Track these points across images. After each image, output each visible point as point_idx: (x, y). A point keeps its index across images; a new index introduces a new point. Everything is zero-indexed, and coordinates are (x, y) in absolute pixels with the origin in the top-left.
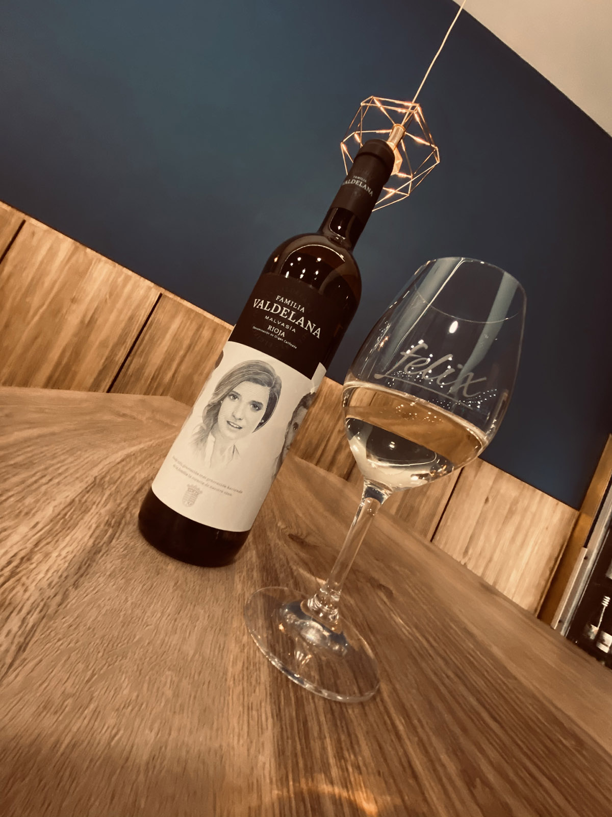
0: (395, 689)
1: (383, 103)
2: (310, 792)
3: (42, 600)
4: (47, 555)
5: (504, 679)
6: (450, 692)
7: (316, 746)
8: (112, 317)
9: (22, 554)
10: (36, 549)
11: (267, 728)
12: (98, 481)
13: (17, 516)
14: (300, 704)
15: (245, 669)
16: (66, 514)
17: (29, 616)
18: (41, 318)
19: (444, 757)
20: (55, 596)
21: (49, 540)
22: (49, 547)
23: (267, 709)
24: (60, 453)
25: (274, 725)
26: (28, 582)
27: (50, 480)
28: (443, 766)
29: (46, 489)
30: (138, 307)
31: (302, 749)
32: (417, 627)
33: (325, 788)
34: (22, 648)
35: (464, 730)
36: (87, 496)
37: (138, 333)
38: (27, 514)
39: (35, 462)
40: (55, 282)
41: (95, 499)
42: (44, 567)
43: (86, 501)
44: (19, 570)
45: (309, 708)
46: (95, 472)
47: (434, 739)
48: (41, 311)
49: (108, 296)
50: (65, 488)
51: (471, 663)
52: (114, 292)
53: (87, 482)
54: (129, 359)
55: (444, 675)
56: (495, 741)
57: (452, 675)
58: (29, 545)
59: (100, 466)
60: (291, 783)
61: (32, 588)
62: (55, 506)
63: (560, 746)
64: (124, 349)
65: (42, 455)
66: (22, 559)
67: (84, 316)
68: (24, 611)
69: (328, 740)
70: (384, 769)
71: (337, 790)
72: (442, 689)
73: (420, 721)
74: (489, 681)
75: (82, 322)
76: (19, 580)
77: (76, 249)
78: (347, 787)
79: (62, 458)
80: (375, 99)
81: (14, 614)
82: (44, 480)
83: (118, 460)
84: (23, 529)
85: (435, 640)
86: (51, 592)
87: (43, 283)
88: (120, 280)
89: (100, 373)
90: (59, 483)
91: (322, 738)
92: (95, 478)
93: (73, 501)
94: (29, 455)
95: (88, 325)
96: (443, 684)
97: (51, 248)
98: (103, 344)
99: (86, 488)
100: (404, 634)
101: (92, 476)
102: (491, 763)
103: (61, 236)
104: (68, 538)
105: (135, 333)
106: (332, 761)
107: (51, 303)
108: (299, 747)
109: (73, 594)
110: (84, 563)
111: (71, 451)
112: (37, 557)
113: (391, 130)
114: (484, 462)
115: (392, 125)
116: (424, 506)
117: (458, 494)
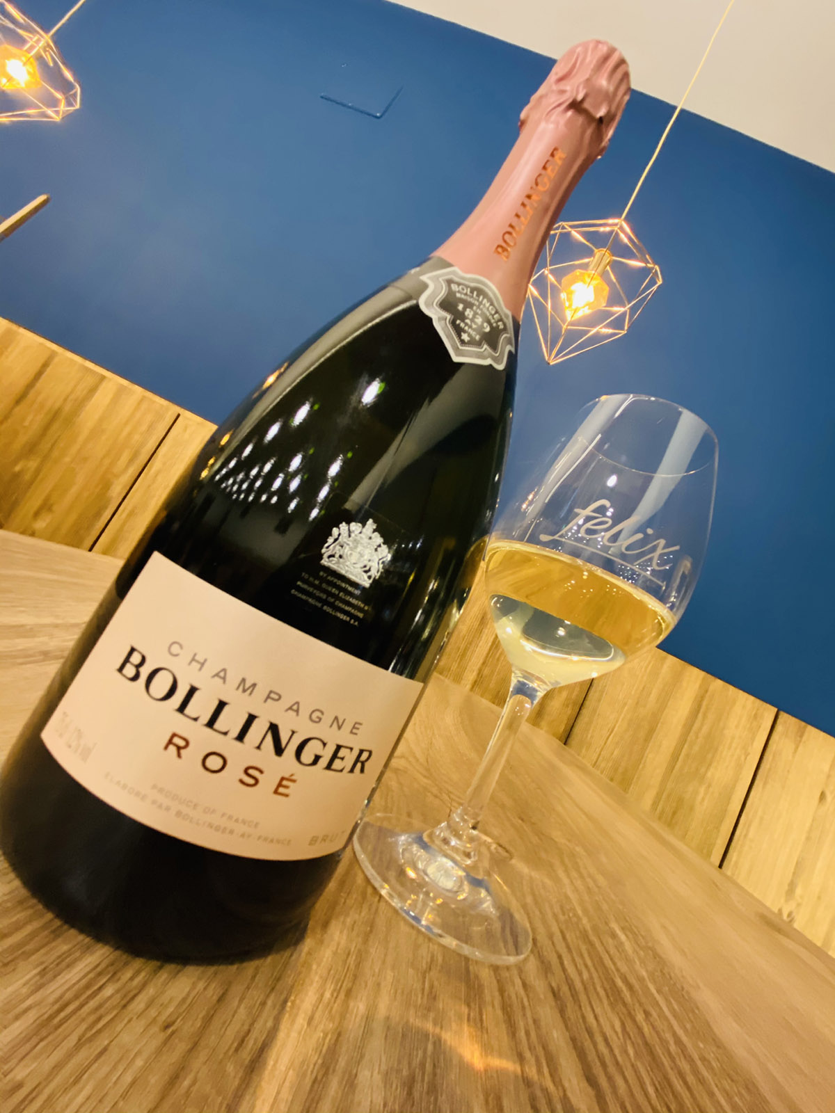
113: (592, 258)
114: (810, 728)
115: (593, 251)
116: (703, 799)
117: (765, 784)
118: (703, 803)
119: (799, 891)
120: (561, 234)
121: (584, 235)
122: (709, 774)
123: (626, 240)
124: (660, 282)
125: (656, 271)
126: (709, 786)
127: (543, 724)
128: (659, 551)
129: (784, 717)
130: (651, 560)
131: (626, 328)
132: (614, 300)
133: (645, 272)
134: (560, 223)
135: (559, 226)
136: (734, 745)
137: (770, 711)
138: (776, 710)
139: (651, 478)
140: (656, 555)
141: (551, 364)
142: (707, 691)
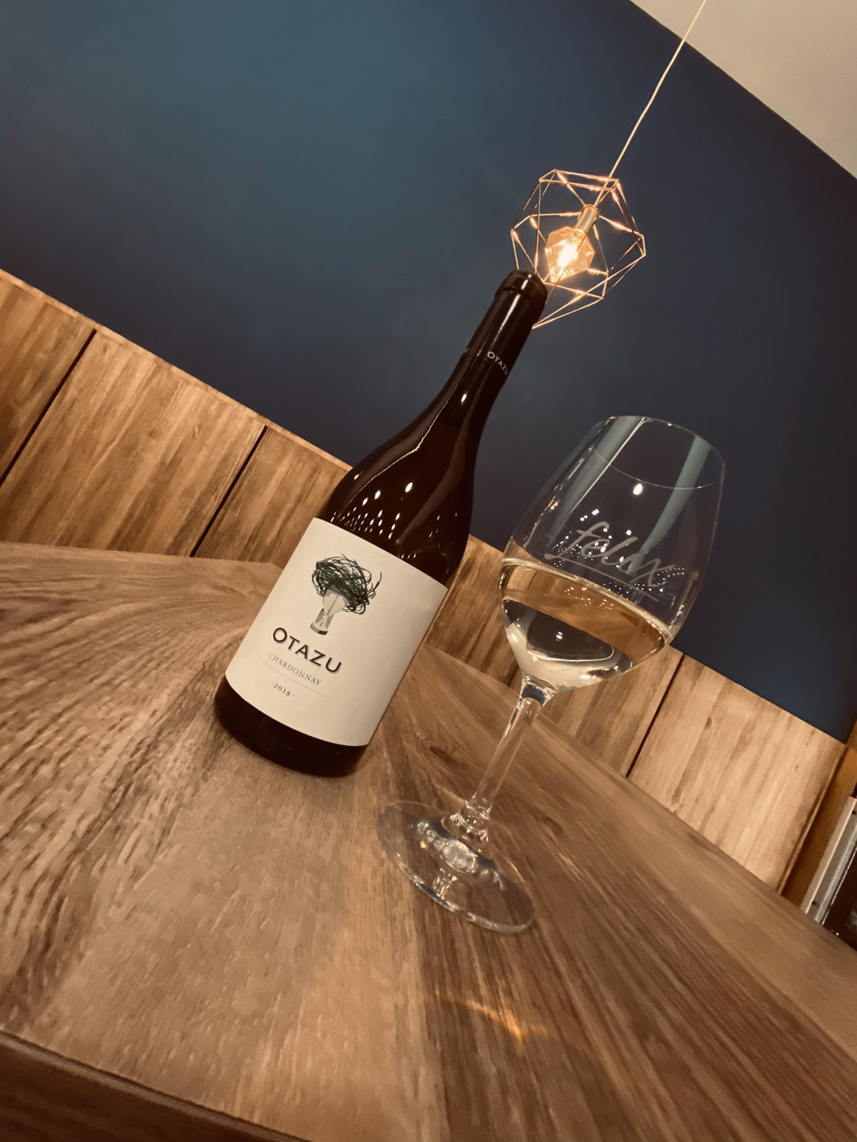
0: (557, 931)
1: (570, 178)
2: (457, 1004)
3: (176, 789)
4: (171, 745)
5: (703, 945)
6: (627, 945)
7: (464, 965)
8: (201, 458)
9: (148, 741)
10: (160, 738)
11: (411, 941)
12: (207, 668)
13: (135, 702)
14: (446, 926)
15: (386, 883)
16: (181, 704)
17: (166, 803)
18: (110, 458)
19: (612, 1005)
20: (187, 786)
21: (170, 729)
22: (172, 737)
23: (410, 925)
24: (162, 634)
25: (419, 939)
26: (159, 770)
27: (159, 665)
28: (610, 1012)
29: (157, 675)
30: (235, 444)
31: (449, 964)
32: (591, 872)
33: (475, 1005)
34: (165, 832)
35: (641, 985)
36: (199, 684)
37: (232, 480)
38: (144, 700)
39: (139, 643)
40: (130, 410)
41: (207, 689)
42: (171, 757)
43: (199, 691)
44: (148, 757)
45: (457, 929)
46: (202, 657)
47: (602, 987)
48: (110, 448)
49: (197, 429)
50: (177, 674)
51: (658, 919)
52: (205, 424)
53: (196, 669)
54: (222, 511)
55: (621, 927)
56: (679, 1002)
57: (631, 927)
58: (153, 733)
59: (207, 651)
60: (437, 992)
61: (164, 776)
62: (169, 695)
63: (768, 1025)
64: (215, 498)
65: (144, 635)
66: (149, 746)
67: (165, 455)
68: (161, 798)
69: (477, 963)
70: (540, 1001)
71: (486, 1009)
72: (618, 940)
73: (585, 965)
74: (681, 942)
75: (162, 463)
76: (150, 767)
77: (158, 368)
78: (497, 1009)
79: (166, 639)
80: (560, 174)
81: (151, 800)
82: (151, 665)
83: (225, 644)
84: (143, 717)
85: (613, 888)
86: (182, 783)
87: (115, 412)
88: (213, 408)
89: (182, 530)
90: (167, 669)
91: (471, 961)
92: (204, 664)
93: (185, 690)
94: (132, 635)
95: (170, 467)
96: (620, 935)
97: (126, 368)
98: (188, 492)
99: (197, 676)
100: (573, 875)
101: (200, 662)
102: (671, 1023)
103: (141, 350)
104: (188, 729)
105: (229, 479)
106: (481, 982)
107: (123, 437)
108: (445, 965)
109: (203, 786)
110: (208, 756)
111: (173, 631)
112: (163, 746)
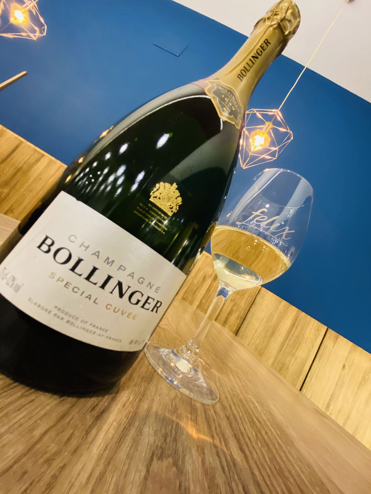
80: (254, 110)
113: (264, 126)
114: (340, 336)
115: (265, 122)
116: (293, 364)
117: (320, 360)
118: (293, 367)
119: (331, 408)
120: (252, 113)
121: (262, 115)
122: (296, 354)
123: (279, 119)
124: (292, 138)
125: (291, 134)
126: (296, 359)
127: (227, 326)
128: (286, 232)
129: (330, 331)
130: (282, 235)
131: (276, 157)
132: (272, 144)
133: (287, 133)
134: (252, 109)
135: (252, 110)
136: (308, 341)
137: (324, 328)
138: (327, 327)
139: (284, 208)
140: (285, 233)
141: (243, 169)
142: (298, 317)
